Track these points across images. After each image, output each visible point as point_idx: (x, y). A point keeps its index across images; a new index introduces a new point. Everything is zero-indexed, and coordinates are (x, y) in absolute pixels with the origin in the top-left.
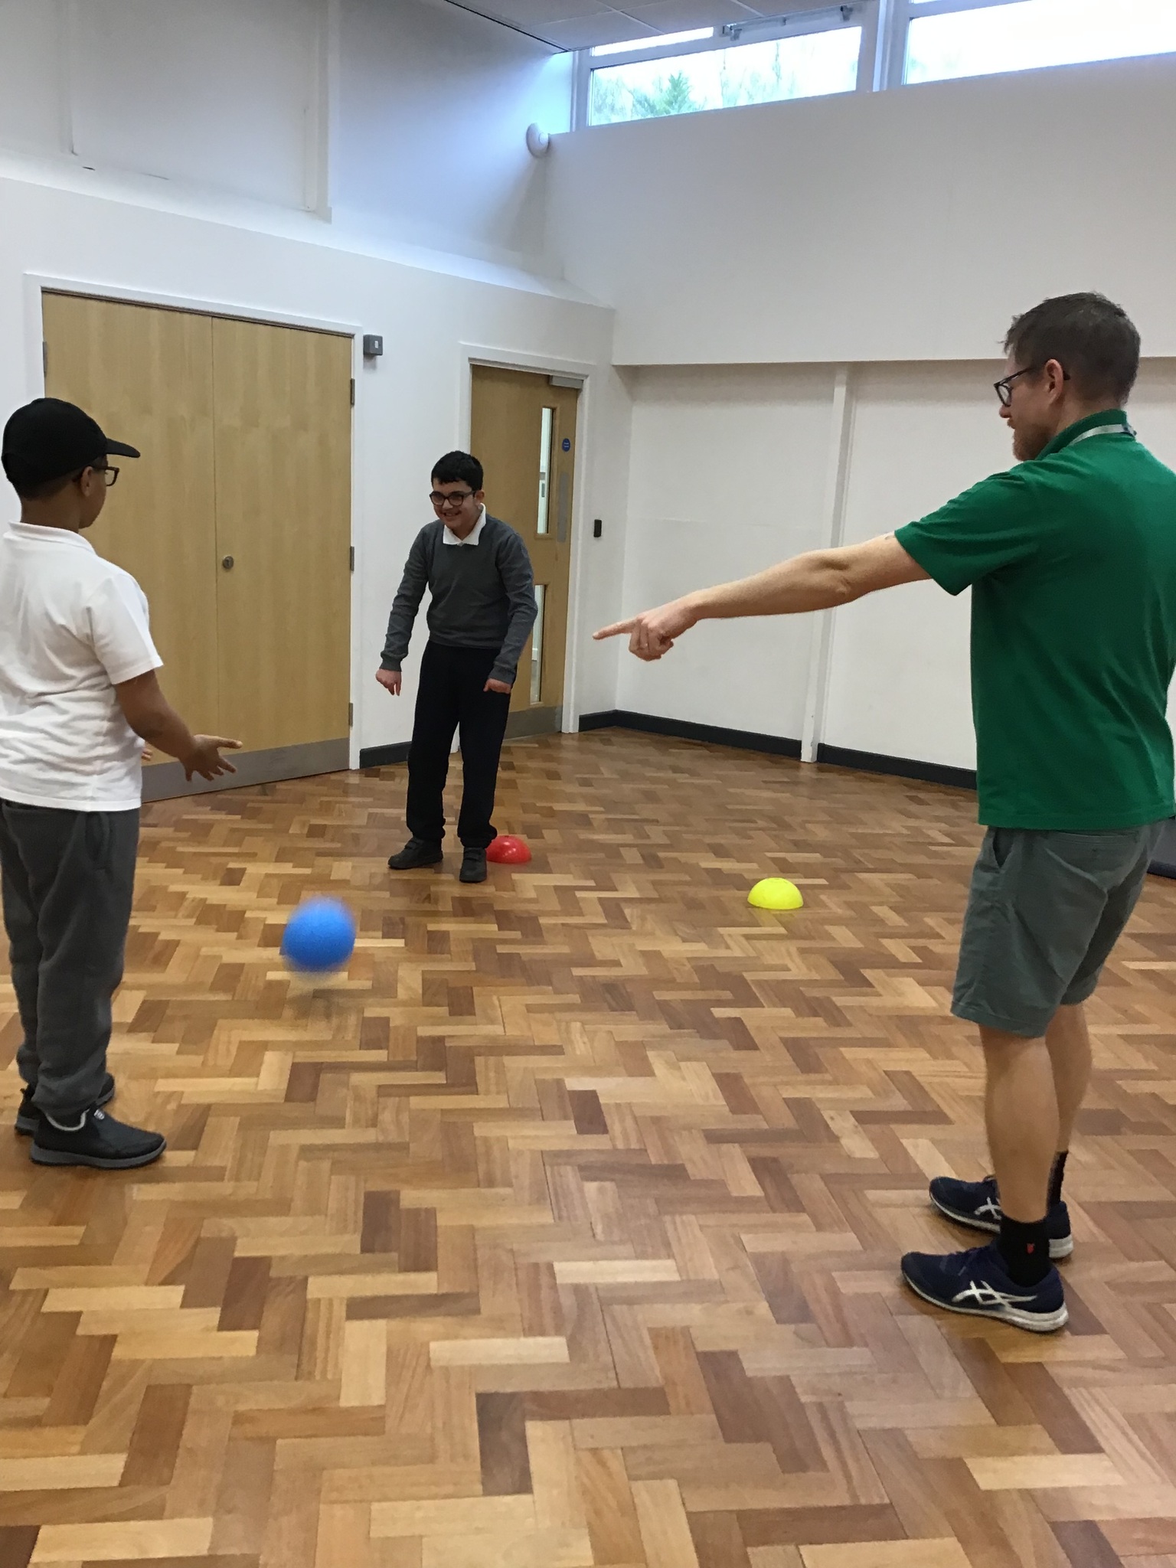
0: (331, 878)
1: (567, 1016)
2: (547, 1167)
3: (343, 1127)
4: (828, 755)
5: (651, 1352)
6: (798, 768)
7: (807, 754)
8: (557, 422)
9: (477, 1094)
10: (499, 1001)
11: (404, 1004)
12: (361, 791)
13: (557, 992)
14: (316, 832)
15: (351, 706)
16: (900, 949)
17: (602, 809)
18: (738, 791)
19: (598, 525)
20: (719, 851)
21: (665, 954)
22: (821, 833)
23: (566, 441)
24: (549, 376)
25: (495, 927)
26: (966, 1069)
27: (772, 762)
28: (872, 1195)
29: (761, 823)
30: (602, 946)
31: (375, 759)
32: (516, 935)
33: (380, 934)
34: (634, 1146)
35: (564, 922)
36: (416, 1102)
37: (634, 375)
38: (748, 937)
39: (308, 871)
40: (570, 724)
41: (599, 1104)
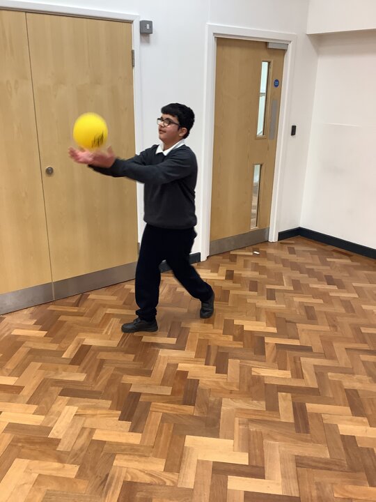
8: (271, 70)
19: (294, 128)
23: (277, 81)
24: (267, 42)
40: (273, 237)
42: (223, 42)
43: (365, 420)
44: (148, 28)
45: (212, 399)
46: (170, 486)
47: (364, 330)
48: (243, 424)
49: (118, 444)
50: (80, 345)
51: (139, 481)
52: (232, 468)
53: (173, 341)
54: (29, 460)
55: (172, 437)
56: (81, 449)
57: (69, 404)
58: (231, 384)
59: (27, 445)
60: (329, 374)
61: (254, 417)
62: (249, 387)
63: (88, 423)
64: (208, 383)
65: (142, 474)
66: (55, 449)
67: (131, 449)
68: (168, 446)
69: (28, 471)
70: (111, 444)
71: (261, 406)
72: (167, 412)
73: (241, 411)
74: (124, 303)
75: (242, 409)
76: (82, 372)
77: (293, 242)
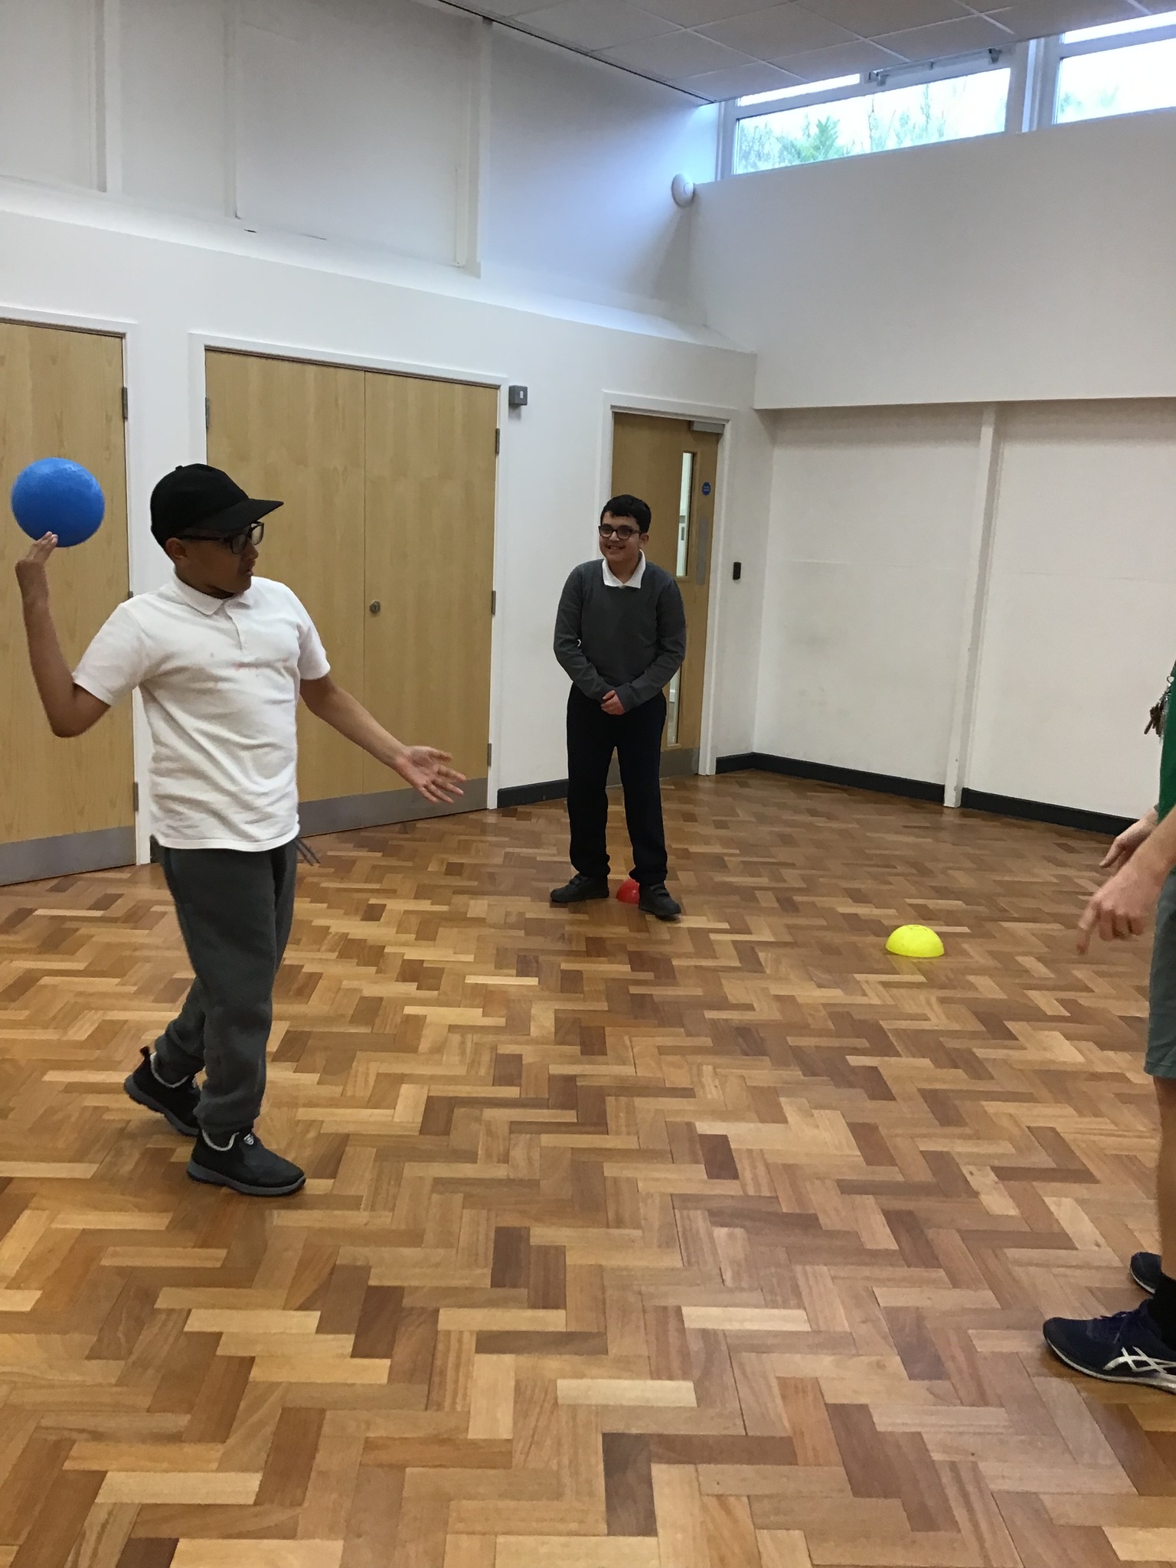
0: (468, 916)
1: (699, 1059)
2: (676, 1211)
3: (475, 1162)
4: (972, 800)
5: (779, 1401)
6: (941, 813)
7: (951, 799)
8: (697, 467)
9: (608, 1134)
10: (631, 1042)
11: (536, 1042)
12: (498, 831)
13: (689, 1034)
14: (453, 870)
15: (489, 746)
16: (1047, 1002)
17: (738, 852)
18: (877, 835)
19: (737, 568)
20: (858, 897)
21: (800, 1000)
22: (964, 880)
23: (707, 484)
24: (690, 421)
25: (627, 968)
26: (1112, 1127)
27: (913, 806)
28: (1013, 1253)
29: (900, 869)
30: (735, 989)
31: (513, 799)
32: (649, 976)
33: (514, 972)
34: (766, 1193)
35: (697, 964)
36: (546, 1140)
37: (777, 420)
38: (886, 985)
39: (445, 908)
40: (707, 766)
41: (730, 1150)
42: (624, 419)
44: (522, 397)
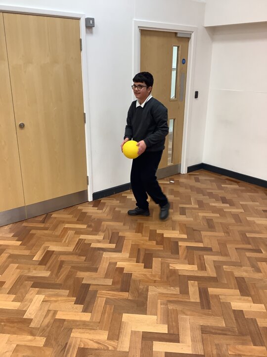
8: (180, 52)
17: (186, 236)
19: (197, 93)
23: (184, 60)
24: (176, 33)
37: (214, 31)
40: (184, 170)
42: (145, 32)
43: (250, 299)
44: (91, 23)
45: (141, 287)
46: (112, 350)
47: (248, 235)
48: (164, 304)
49: (74, 321)
50: (46, 251)
51: (89, 347)
52: (156, 336)
53: (113, 246)
54: (9, 335)
55: (113, 315)
56: (47, 326)
57: (38, 293)
58: (154, 276)
59: (8, 324)
60: (224, 267)
61: (171, 299)
62: (167, 278)
63: (52, 307)
64: (138, 276)
65: (92, 342)
66: (28, 326)
67: (84, 324)
68: (110, 321)
69: (9, 342)
70: (69, 321)
71: (176, 290)
72: (109, 297)
73: (162, 295)
74: (78, 220)
75: (163, 294)
76: (47, 270)
77: (198, 174)
